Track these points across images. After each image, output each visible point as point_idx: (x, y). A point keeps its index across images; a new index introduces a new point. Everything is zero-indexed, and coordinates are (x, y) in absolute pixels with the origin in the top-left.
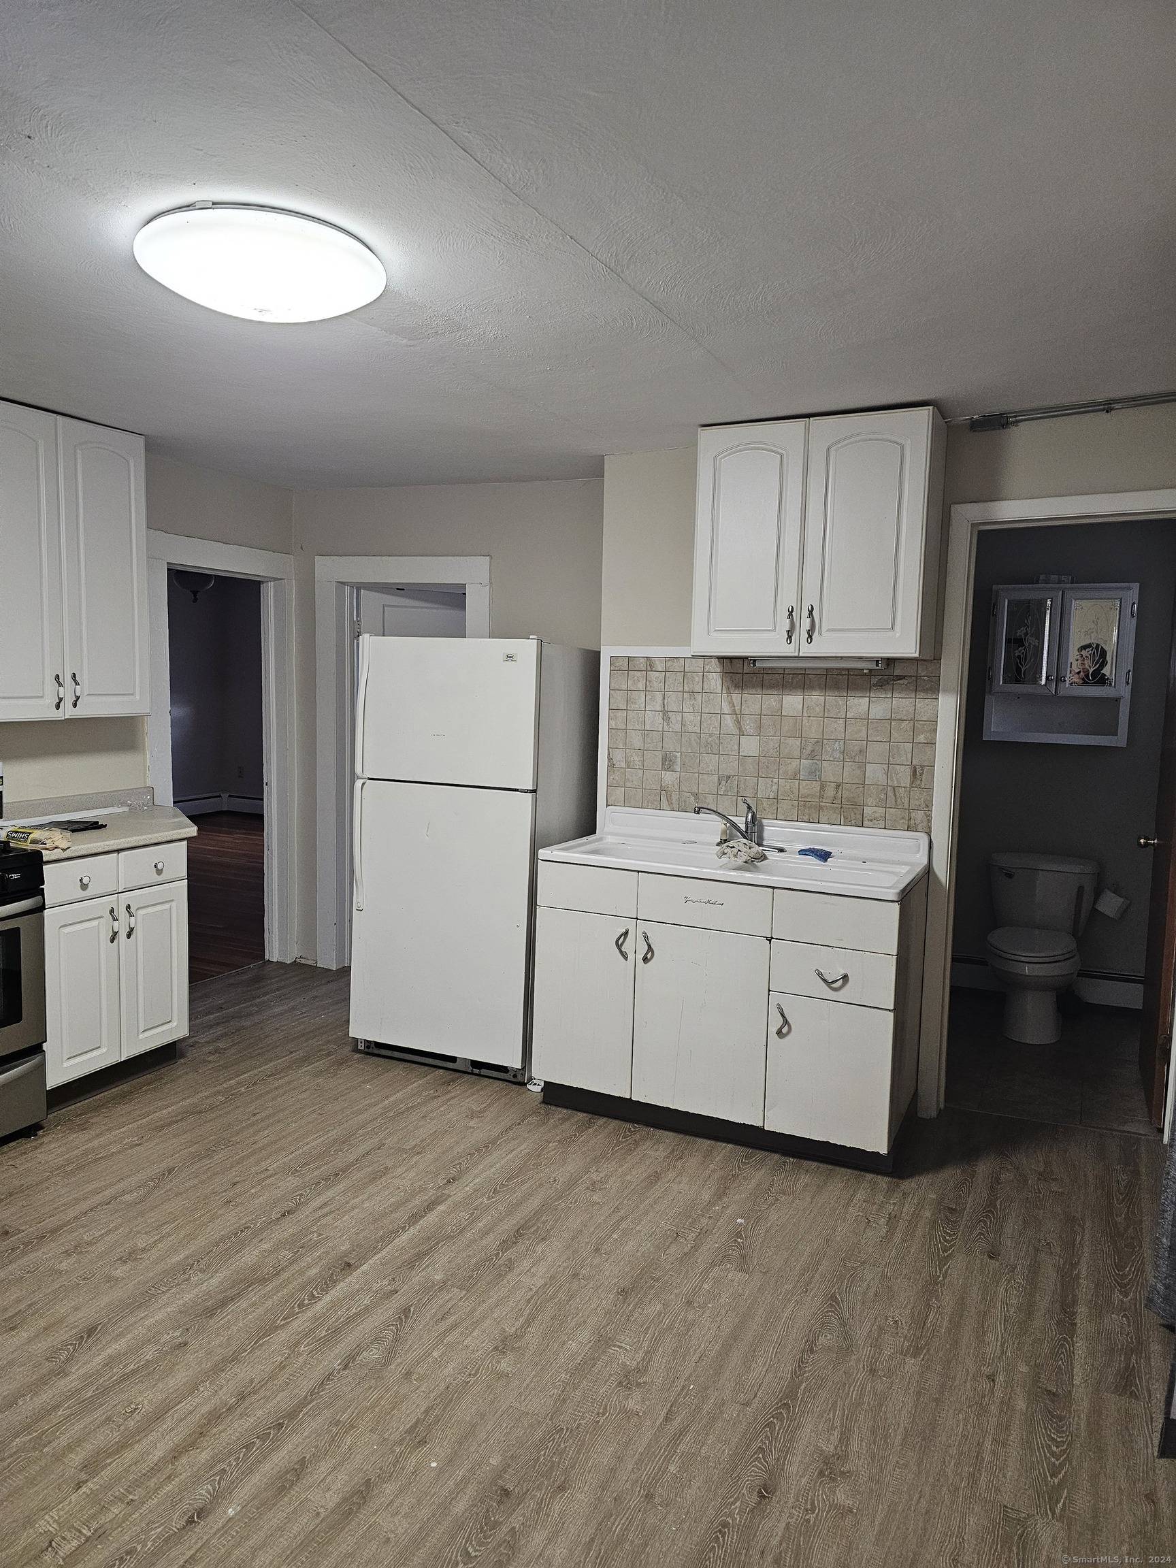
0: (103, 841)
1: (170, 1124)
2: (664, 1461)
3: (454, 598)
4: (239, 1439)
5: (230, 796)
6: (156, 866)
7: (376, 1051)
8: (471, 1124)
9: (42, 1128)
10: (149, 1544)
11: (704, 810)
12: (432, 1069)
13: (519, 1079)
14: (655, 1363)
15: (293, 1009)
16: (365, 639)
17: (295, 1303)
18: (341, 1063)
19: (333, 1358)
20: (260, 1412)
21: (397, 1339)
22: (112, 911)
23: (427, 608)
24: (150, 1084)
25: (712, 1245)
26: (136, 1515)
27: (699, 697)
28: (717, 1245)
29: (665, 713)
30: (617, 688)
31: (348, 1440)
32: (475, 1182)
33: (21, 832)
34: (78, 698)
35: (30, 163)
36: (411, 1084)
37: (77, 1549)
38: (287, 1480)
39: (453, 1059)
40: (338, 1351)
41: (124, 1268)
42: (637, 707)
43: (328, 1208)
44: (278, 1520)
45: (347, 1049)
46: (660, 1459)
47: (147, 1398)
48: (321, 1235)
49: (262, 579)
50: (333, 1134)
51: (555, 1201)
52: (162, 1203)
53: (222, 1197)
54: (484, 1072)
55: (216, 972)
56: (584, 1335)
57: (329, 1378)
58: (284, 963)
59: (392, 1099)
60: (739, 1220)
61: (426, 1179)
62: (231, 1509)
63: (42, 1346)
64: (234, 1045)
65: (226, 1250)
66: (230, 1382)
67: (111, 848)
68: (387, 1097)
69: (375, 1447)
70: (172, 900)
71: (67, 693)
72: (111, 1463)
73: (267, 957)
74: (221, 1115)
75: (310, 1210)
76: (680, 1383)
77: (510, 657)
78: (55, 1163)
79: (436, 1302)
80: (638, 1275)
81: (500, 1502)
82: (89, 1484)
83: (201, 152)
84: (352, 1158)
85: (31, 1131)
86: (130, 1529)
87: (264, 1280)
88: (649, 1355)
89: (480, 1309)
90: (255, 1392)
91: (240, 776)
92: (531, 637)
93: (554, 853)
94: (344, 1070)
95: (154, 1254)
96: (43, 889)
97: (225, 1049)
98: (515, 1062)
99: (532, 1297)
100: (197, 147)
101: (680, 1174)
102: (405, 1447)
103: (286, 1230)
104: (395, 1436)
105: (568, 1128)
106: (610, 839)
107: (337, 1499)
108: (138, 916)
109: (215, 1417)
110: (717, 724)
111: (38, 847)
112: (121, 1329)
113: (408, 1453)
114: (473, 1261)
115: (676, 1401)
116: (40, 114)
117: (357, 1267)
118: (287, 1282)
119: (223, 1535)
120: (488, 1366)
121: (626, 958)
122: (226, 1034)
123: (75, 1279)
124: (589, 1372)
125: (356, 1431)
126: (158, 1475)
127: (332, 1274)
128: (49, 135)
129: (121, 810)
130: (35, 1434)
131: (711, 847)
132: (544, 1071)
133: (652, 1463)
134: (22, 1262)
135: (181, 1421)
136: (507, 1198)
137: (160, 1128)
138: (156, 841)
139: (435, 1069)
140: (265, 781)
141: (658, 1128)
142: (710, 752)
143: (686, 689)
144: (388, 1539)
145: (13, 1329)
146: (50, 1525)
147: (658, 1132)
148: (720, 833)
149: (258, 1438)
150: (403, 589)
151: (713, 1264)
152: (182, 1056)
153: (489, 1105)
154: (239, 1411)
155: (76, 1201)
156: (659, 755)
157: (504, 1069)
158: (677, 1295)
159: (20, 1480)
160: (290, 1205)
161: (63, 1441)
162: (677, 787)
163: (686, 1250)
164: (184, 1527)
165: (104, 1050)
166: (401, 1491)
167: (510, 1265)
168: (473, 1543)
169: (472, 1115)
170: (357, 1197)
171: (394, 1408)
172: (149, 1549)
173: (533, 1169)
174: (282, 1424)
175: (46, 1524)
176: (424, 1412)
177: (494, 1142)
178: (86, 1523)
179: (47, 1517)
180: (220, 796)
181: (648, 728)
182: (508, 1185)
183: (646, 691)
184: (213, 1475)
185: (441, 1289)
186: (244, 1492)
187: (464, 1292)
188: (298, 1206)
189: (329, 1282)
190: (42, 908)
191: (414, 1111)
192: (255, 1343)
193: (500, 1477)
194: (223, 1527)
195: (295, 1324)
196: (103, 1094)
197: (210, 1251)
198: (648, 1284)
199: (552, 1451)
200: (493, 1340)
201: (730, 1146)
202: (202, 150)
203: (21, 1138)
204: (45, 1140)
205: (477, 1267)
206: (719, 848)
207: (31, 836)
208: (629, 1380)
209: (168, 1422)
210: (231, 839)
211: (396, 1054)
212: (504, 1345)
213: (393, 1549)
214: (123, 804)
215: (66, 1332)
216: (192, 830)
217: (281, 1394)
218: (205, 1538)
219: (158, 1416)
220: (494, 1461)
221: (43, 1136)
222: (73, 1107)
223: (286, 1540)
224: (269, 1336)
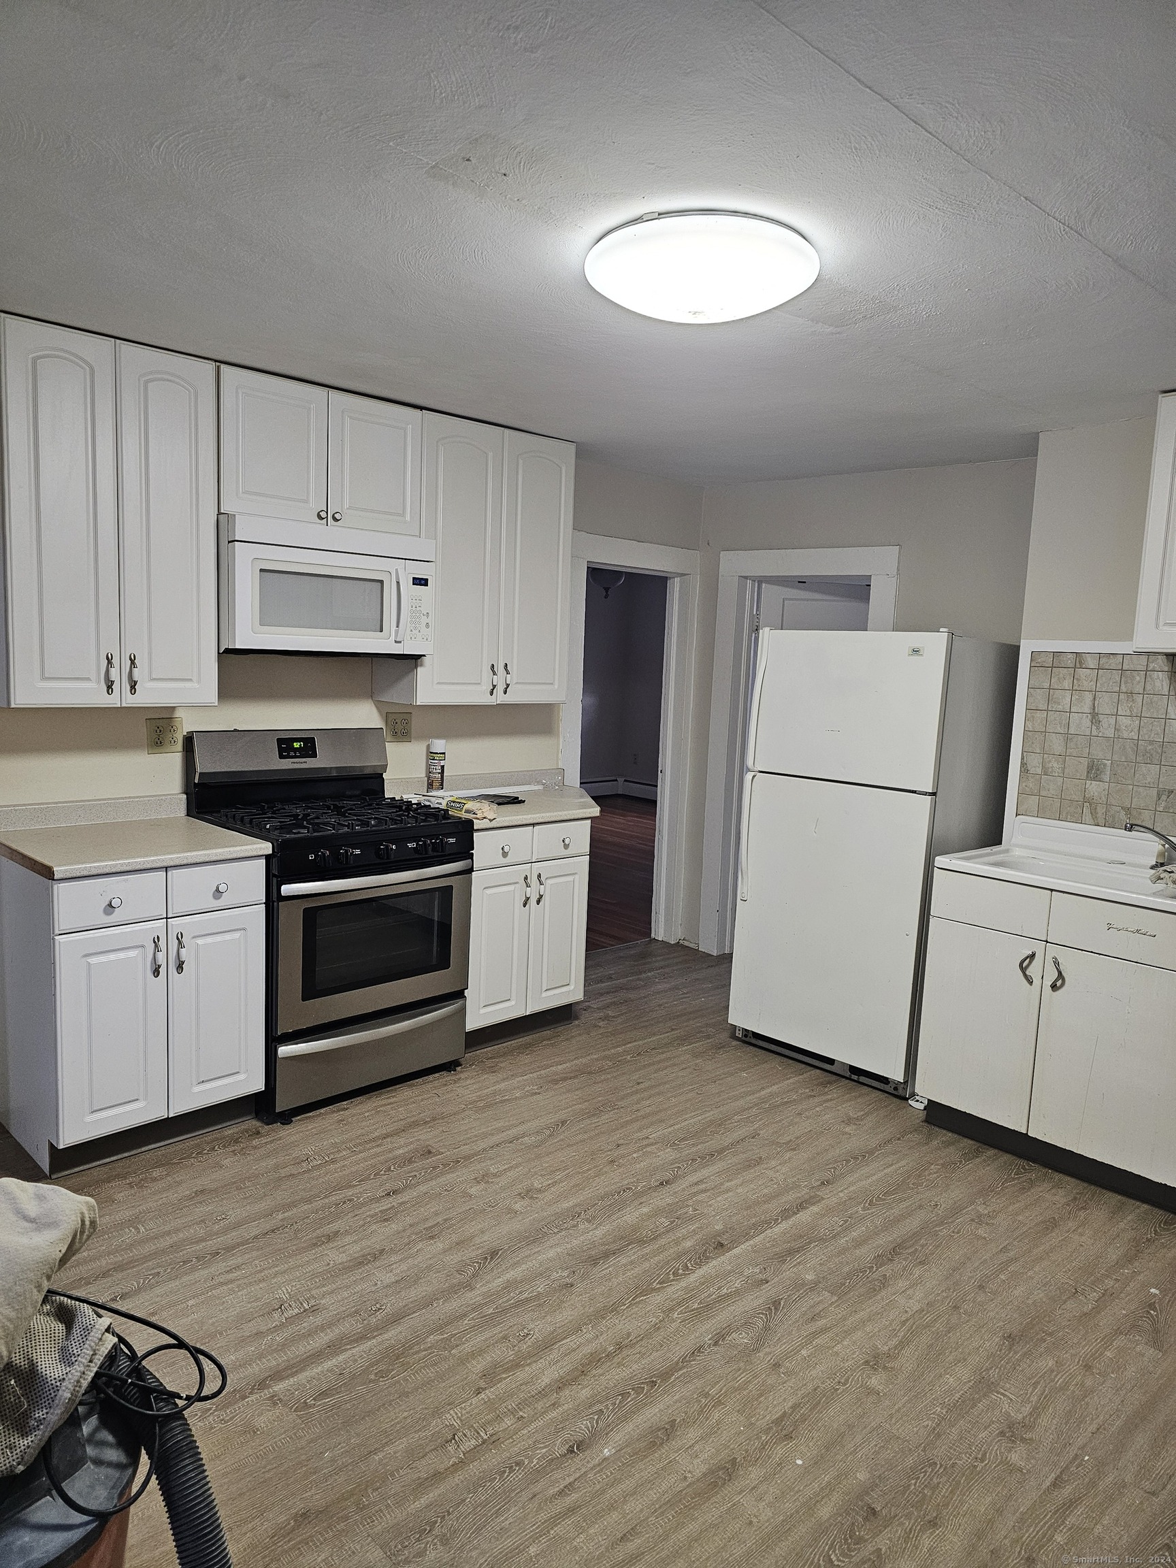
0: (523, 815)
1: (564, 1079)
2: (1049, 1528)
3: (859, 590)
4: (616, 1386)
5: (625, 781)
6: (563, 841)
7: (754, 1041)
8: (847, 1129)
9: (460, 1065)
10: (535, 1461)
11: (1137, 828)
12: (809, 1068)
13: (900, 1092)
14: (1044, 1421)
15: (676, 988)
16: (765, 633)
17: (670, 1271)
18: (720, 1047)
19: (705, 1331)
20: (635, 1366)
21: (766, 1328)
22: (526, 878)
23: (826, 600)
24: (549, 1040)
25: (1120, 1310)
26: (525, 1432)
27: (1139, 699)
28: (1124, 1312)
29: (1095, 716)
30: (1037, 685)
31: (716, 1415)
32: (852, 1189)
33: (458, 802)
34: (508, 685)
35: (504, 198)
36: (787, 1079)
37: (475, 1448)
38: (658, 1437)
39: (831, 1061)
40: (709, 1326)
41: (522, 1203)
42: (1060, 708)
43: (704, 1186)
44: (649, 1473)
45: (725, 1036)
46: (1045, 1524)
47: (539, 1327)
48: (697, 1210)
49: (668, 575)
50: (709, 1115)
51: (936, 1225)
52: (556, 1151)
53: (608, 1155)
54: (862, 1079)
55: (610, 944)
56: (964, 1373)
57: (700, 1349)
58: (668, 943)
59: (769, 1090)
60: (1153, 1290)
61: (800, 1177)
62: (606, 1450)
63: (454, 1259)
64: (622, 1014)
65: (610, 1205)
66: (610, 1330)
67: (528, 822)
68: (763, 1089)
69: (742, 1428)
70: (576, 873)
71: (500, 681)
72: (505, 1379)
73: (653, 935)
74: (608, 1079)
75: (687, 1184)
76: (1073, 1450)
77: (916, 651)
78: (469, 1098)
79: (806, 1301)
80: (1028, 1323)
81: (866, 1519)
82: (487, 1391)
83: (652, 166)
84: (727, 1141)
85: (450, 1066)
86: (520, 1442)
87: (641, 1242)
88: (1036, 1411)
89: (851, 1319)
90: (632, 1346)
91: (635, 763)
92: (941, 630)
93: (953, 861)
94: (722, 1054)
95: (548, 1196)
96: (473, 854)
97: (613, 1017)
98: (897, 1075)
99: (907, 1320)
100: (648, 161)
101: (1083, 1224)
102: (771, 1437)
103: (664, 1198)
104: (762, 1423)
105: (953, 1153)
106: (1017, 852)
107: (704, 1468)
108: (547, 884)
109: (595, 1360)
110: (1159, 730)
111: (470, 816)
112: (518, 1259)
113: (774, 1444)
114: (846, 1269)
115: (1067, 1467)
116: (516, 151)
117: (730, 1249)
118: (662, 1249)
119: (599, 1472)
120: (858, 1378)
121: (1031, 983)
122: (614, 1003)
123: (482, 1205)
124: (966, 1413)
125: (723, 1408)
126: (545, 1400)
127: (706, 1250)
128: (522, 170)
129: (537, 788)
130: (446, 1336)
131: (1145, 870)
132: (928, 1088)
133: (1036, 1527)
134: (442, 1180)
135: (566, 1355)
136: (884, 1213)
137: (556, 1082)
138: (565, 818)
139: (812, 1068)
140: (660, 769)
141: (1057, 1171)
142: (1149, 762)
143: (1124, 689)
144: (751, 1522)
145: (432, 1238)
146: (455, 1420)
147: (1057, 1176)
148: (1156, 854)
149: (633, 1389)
150: (805, 582)
151: (1118, 1332)
152: (577, 1018)
153: (867, 1114)
154: (616, 1360)
155: (485, 1136)
156: (1085, 762)
157: (885, 1080)
158: (1072, 1355)
159: (432, 1373)
160: (668, 1175)
161: (467, 1348)
162: (1104, 799)
163: (1085, 1310)
164: (565, 1455)
165: (513, 1003)
166: (766, 1479)
167: (884, 1282)
168: (837, 1552)
169: (849, 1121)
170: (731, 1180)
171: (761, 1395)
172: (535, 1466)
173: (913, 1188)
174: (656, 1381)
175: (452, 1417)
176: (791, 1407)
177: (871, 1152)
178: (483, 1426)
179: (452, 1412)
180: (616, 780)
181: (1072, 731)
182: (885, 1200)
183: (1073, 690)
184: (591, 1414)
185: (812, 1289)
186: (619, 1437)
187: (836, 1298)
188: (676, 1178)
189: (702, 1258)
190: (470, 870)
191: (789, 1107)
192: (632, 1300)
193: (867, 1493)
194: (599, 1465)
195: (670, 1290)
196: (509, 1043)
197: (596, 1204)
198: (1039, 1336)
199: (923, 1483)
200: (863, 1353)
201: (1146, 1206)
202: (653, 164)
203: (443, 1071)
204: (462, 1076)
205: (849, 1275)
206: (1153, 871)
207: (466, 806)
208: (1013, 1432)
209: (554, 1355)
210: (625, 822)
211: (773, 1047)
212: (875, 1362)
213: (756, 1533)
214: (539, 783)
215: (473, 1250)
216: (595, 811)
217: (655, 1354)
218: (584, 1470)
219: (547, 1345)
220: (862, 1476)
221: (461, 1072)
222: (485, 1050)
223: (655, 1494)
224: (645, 1295)
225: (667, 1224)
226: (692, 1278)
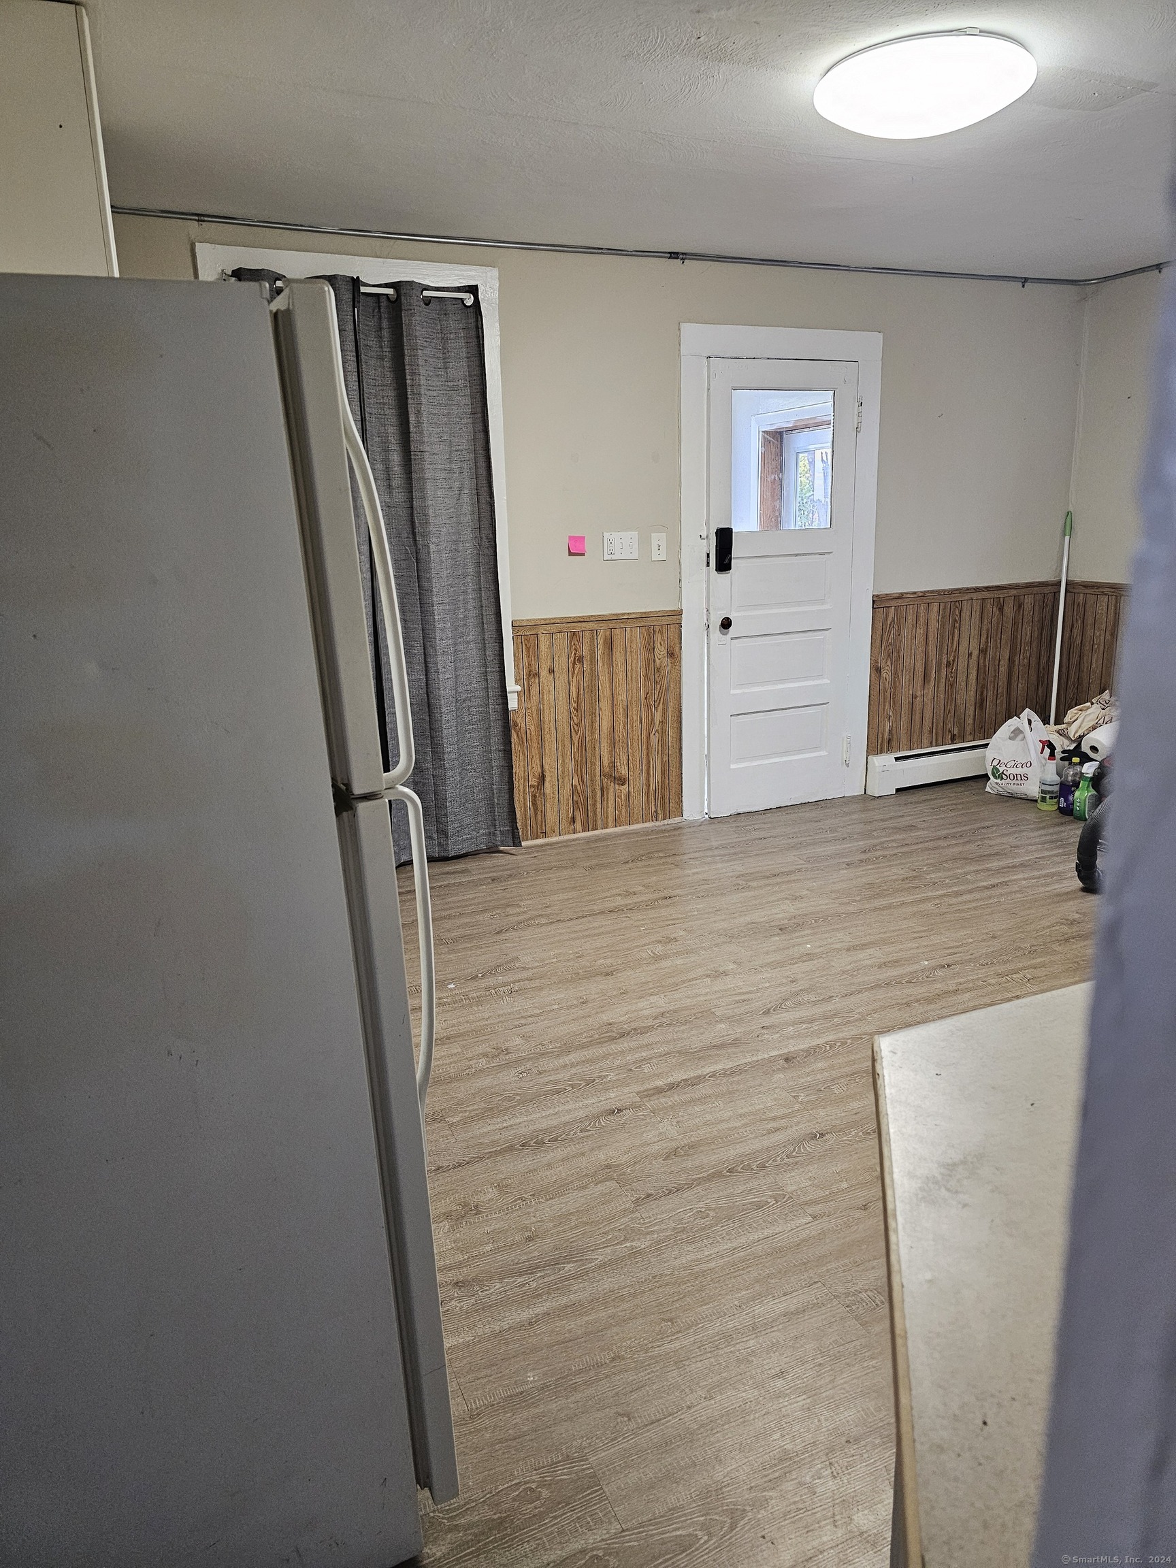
19: (837, 1004)
21: (786, 1000)
40: (831, 1007)
43: (768, 1126)
48: (794, 1097)
57: (846, 995)
61: (640, 1123)
75: (789, 1132)
79: (740, 1012)
89: (714, 997)
103: (825, 1117)
114: (684, 1028)
120: (740, 970)
127: (805, 1058)
167: (659, 1016)
170: (728, 1129)
185: (727, 1018)
188: (800, 1141)
189: (811, 1052)
225: (835, 1086)
226: (830, 1038)
